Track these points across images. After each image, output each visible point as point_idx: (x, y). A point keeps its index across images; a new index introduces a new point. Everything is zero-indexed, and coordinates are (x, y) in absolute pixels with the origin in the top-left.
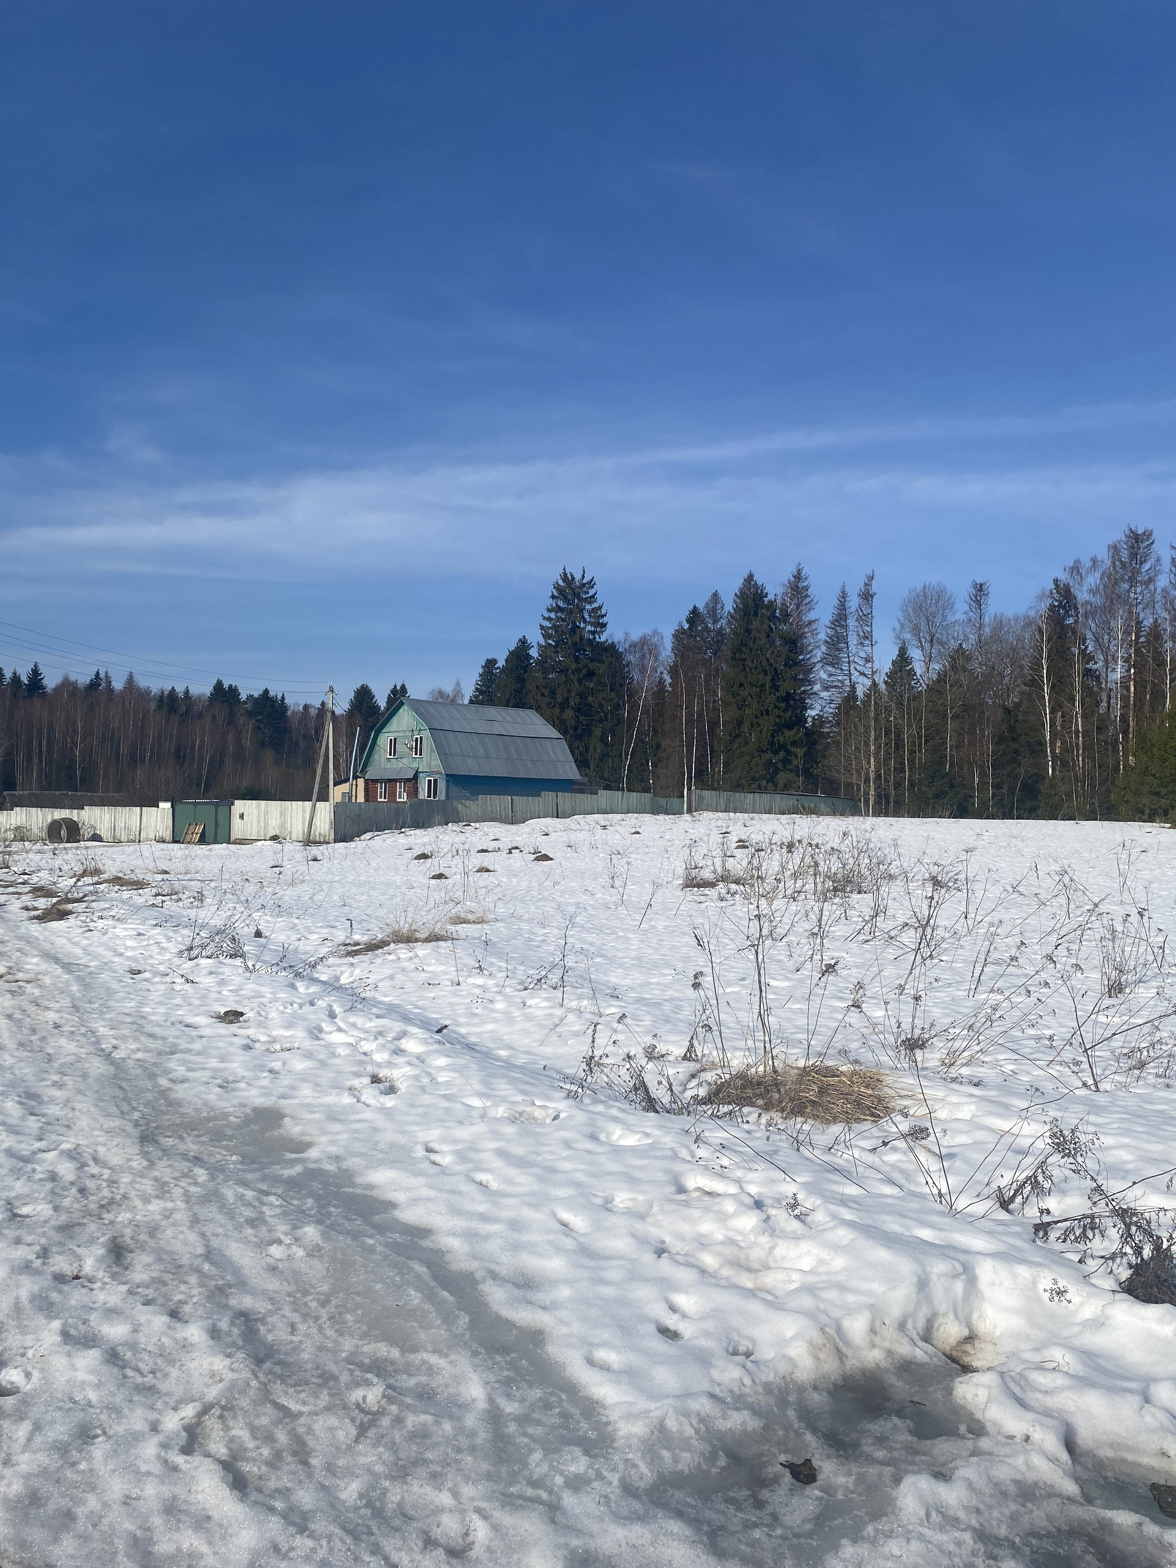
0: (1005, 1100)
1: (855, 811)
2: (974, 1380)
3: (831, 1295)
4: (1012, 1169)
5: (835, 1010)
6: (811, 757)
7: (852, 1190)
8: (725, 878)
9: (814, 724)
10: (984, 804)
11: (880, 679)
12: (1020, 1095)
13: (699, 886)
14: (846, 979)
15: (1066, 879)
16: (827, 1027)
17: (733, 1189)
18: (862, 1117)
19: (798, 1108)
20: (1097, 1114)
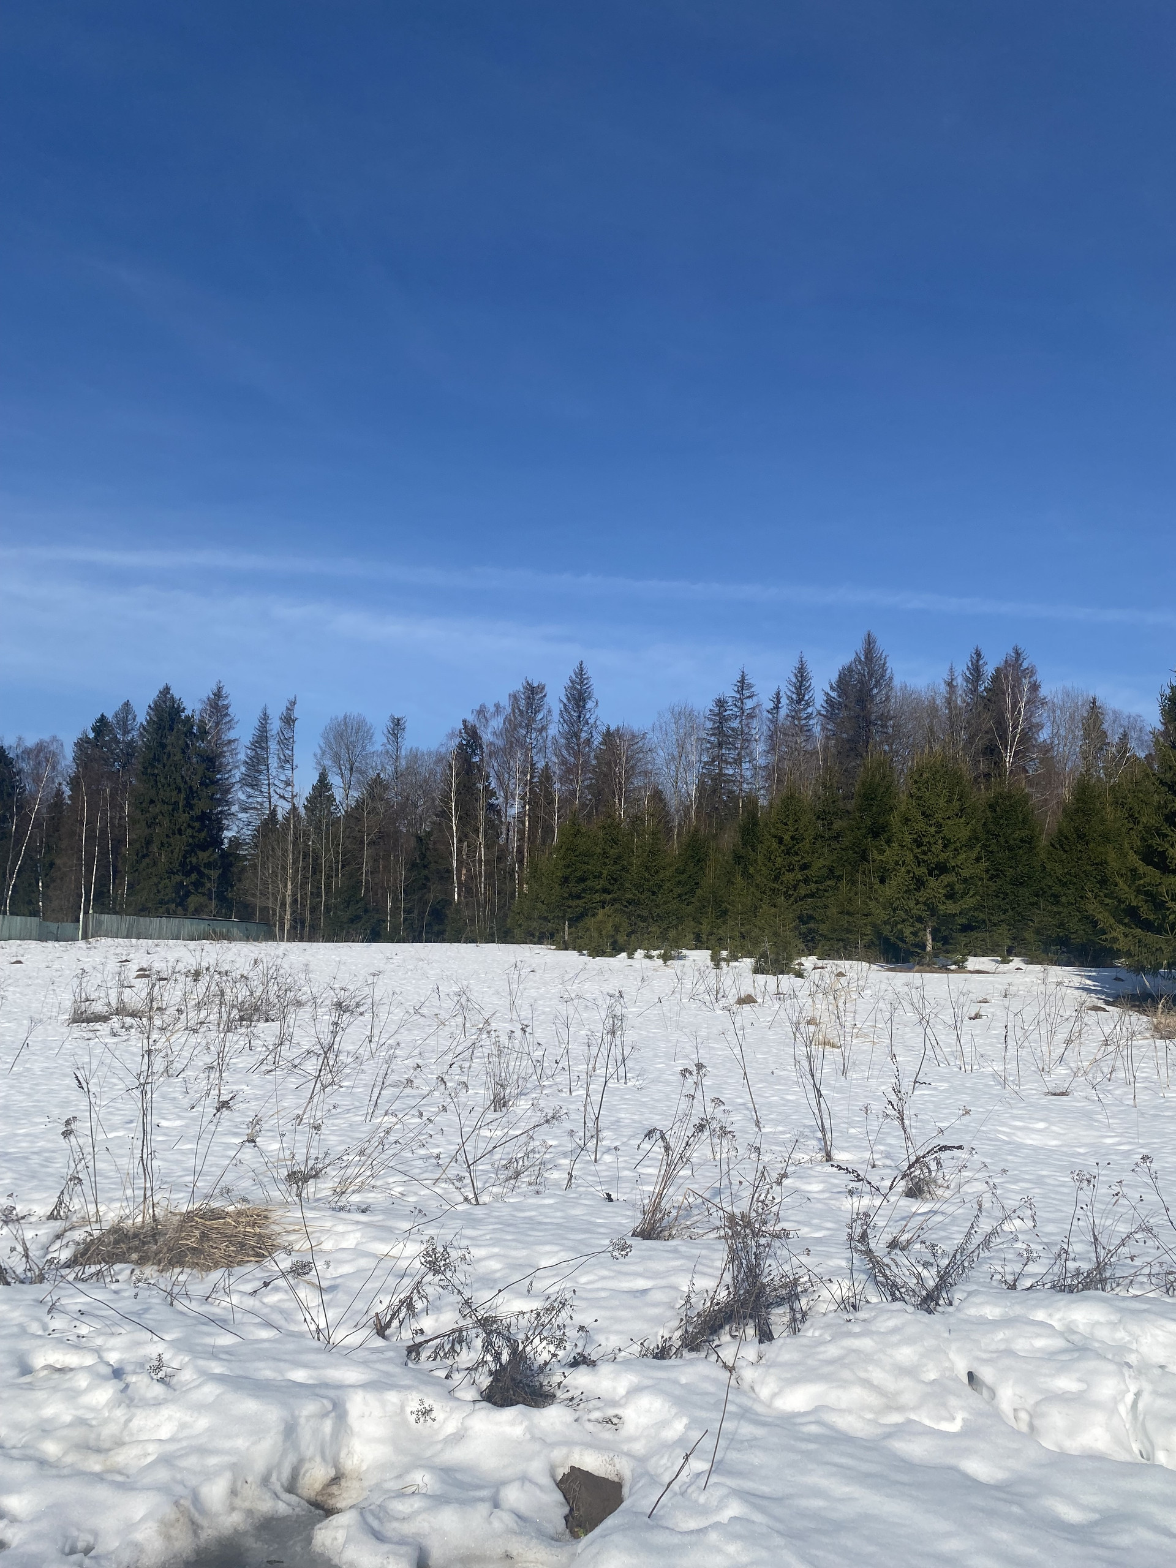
0: (391, 1223)
1: (270, 937)
2: (334, 1522)
3: (192, 1461)
4: (389, 1293)
5: (228, 1146)
6: (226, 880)
7: (226, 1340)
8: (122, 1010)
9: (230, 845)
10: (395, 928)
11: (301, 803)
12: (403, 1217)
13: (88, 1021)
14: (243, 1113)
15: (463, 1000)
16: (217, 1166)
17: (89, 1360)
18: (246, 1259)
19: (177, 1257)
20: (474, 1228)
